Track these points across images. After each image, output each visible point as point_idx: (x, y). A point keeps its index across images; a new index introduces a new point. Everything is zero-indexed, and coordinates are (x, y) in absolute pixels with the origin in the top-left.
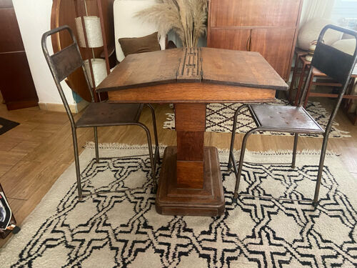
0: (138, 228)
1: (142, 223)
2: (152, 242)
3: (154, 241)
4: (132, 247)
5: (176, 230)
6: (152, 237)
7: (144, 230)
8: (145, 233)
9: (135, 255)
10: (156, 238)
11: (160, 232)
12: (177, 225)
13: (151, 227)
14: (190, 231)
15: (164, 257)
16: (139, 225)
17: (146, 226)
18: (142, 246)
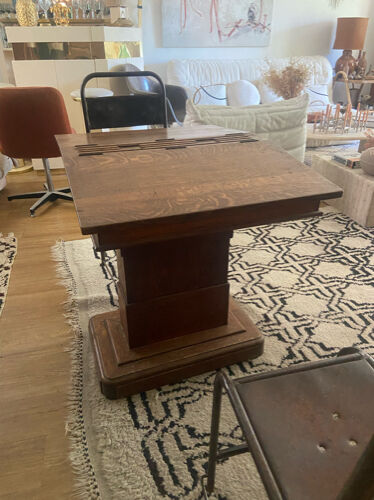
0: (300, 361)
1: (291, 361)
2: (306, 342)
3: (303, 340)
4: (327, 356)
5: (273, 327)
6: (300, 344)
7: (298, 355)
8: (300, 352)
9: (332, 349)
10: (297, 341)
11: (287, 339)
12: (267, 328)
13: (289, 349)
14: (265, 316)
15: (311, 326)
16: (295, 363)
17: (291, 355)
18: (317, 348)
